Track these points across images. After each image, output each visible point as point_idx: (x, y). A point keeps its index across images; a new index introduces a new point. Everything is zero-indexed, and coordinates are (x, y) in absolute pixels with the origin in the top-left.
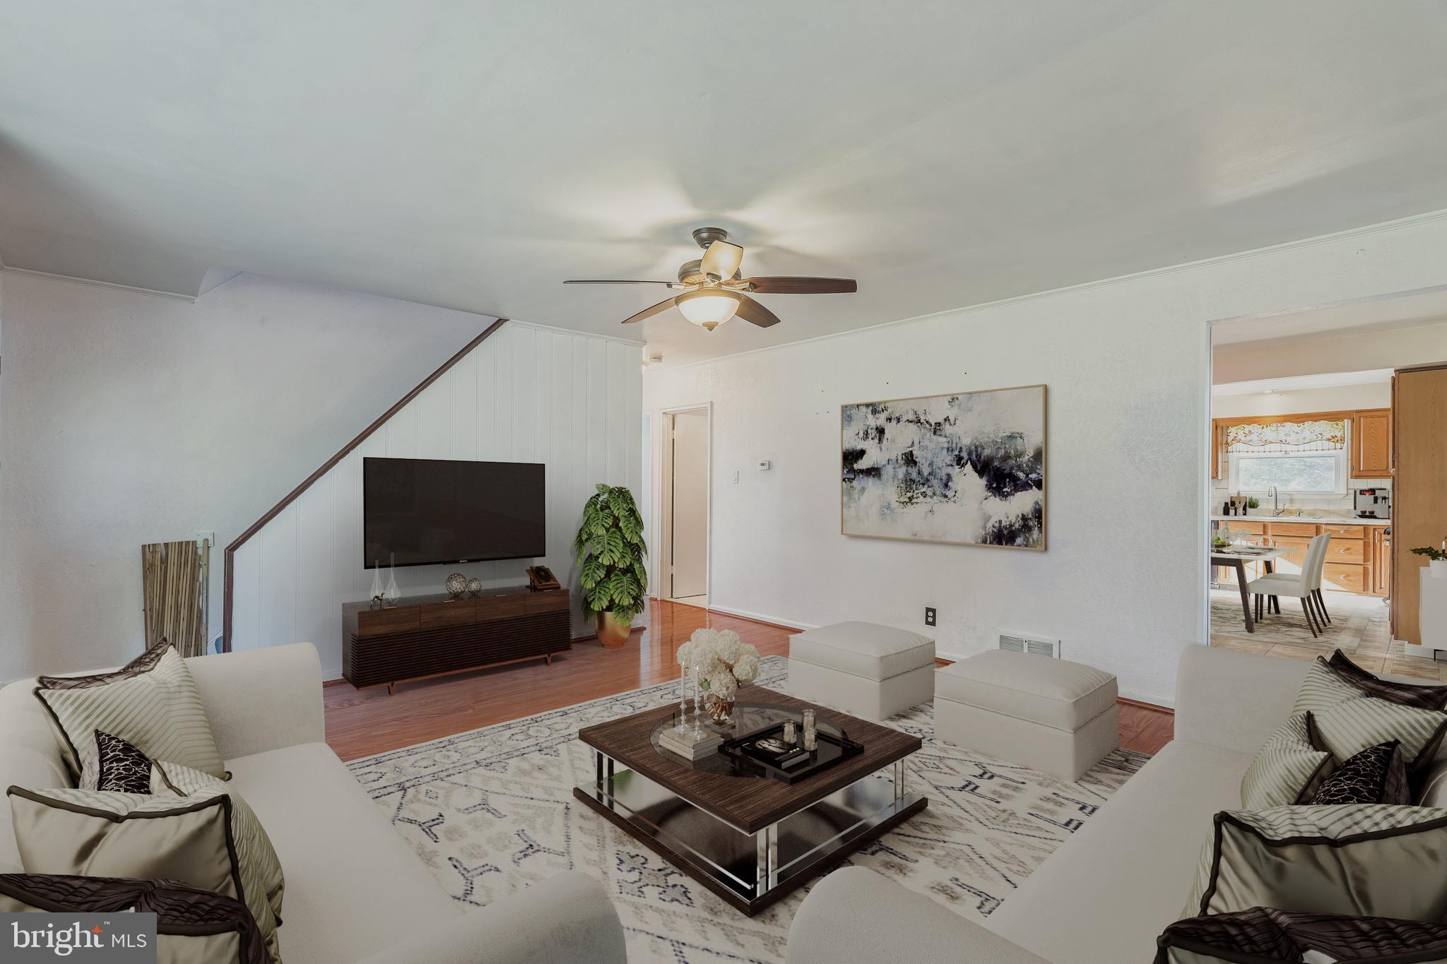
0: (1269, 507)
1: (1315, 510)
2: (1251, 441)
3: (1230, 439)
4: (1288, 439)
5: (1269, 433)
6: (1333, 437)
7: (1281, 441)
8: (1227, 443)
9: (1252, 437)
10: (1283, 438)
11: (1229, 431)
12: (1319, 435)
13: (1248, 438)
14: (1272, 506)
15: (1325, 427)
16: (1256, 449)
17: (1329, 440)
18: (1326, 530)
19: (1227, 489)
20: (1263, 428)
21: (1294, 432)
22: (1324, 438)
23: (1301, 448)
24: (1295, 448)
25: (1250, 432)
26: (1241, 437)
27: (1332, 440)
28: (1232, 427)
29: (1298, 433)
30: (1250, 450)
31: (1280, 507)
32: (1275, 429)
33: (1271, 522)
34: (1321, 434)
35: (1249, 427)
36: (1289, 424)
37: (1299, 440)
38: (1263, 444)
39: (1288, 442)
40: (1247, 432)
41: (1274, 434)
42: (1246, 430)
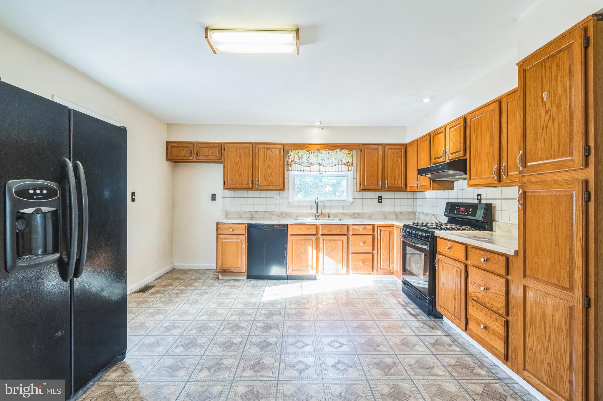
0: (313, 212)
1: (337, 213)
2: (302, 163)
3: (290, 161)
4: (323, 162)
5: (313, 158)
6: (347, 163)
7: (319, 164)
8: (288, 164)
9: (304, 160)
10: (321, 162)
12: (340, 161)
13: (301, 161)
14: (314, 211)
15: (343, 155)
16: (305, 169)
17: (345, 164)
18: (353, 229)
19: (288, 198)
20: (309, 154)
21: (327, 158)
22: (343, 163)
23: (330, 169)
24: (327, 169)
25: (302, 156)
26: (296, 159)
27: (347, 165)
28: (291, 152)
29: (329, 159)
30: (302, 170)
31: (319, 211)
32: (316, 155)
33: (321, 225)
34: (341, 160)
35: (302, 152)
36: (324, 152)
37: (329, 163)
38: (310, 165)
39: (323, 165)
40: (300, 156)
41: (316, 158)
42: (300, 155)
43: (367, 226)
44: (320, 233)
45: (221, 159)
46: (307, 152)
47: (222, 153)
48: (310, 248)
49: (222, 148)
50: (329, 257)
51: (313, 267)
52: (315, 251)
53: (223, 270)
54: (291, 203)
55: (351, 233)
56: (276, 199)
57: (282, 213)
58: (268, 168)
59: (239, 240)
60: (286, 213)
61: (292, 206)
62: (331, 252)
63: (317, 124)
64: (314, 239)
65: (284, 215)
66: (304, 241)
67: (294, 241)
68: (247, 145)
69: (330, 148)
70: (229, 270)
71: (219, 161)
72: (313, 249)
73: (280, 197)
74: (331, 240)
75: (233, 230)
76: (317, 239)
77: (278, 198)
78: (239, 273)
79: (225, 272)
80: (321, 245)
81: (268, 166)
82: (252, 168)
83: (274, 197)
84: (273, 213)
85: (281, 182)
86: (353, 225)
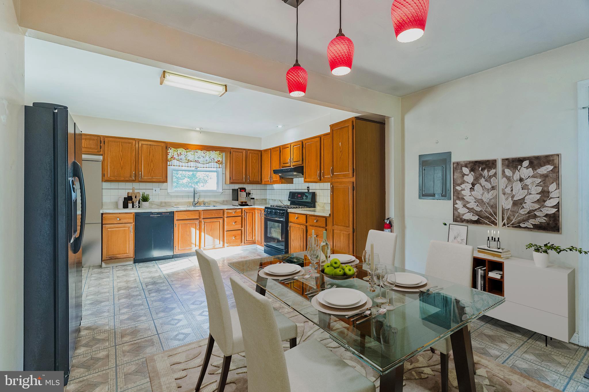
0: (190, 201)
1: (211, 201)
2: (181, 159)
3: (169, 157)
4: (199, 160)
5: (190, 155)
7: (196, 161)
8: (167, 160)
9: (182, 157)
10: (197, 159)
11: (168, 152)
12: (212, 160)
13: (180, 157)
14: (192, 200)
15: (215, 155)
16: (184, 164)
17: (217, 162)
18: (227, 212)
19: (167, 189)
20: (187, 152)
21: (202, 156)
22: (215, 161)
23: (205, 166)
24: (202, 166)
25: (180, 153)
26: (176, 156)
27: (218, 163)
28: (171, 149)
29: (204, 157)
30: (181, 165)
31: (196, 200)
32: (193, 153)
33: (203, 210)
34: (214, 159)
35: (180, 150)
36: (199, 151)
37: (204, 161)
38: (188, 162)
39: (199, 162)
40: (179, 154)
41: (193, 156)
42: (179, 152)
43: (238, 210)
44: (202, 217)
45: (100, 152)
46: (185, 151)
47: (101, 146)
48: (193, 230)
49: (101, 141)
50: (209, 235)
51: (196, 244)
52: (198, 232)
53: (109, 258)
54: (170, 194)
55: (226, 216)
56: (155, 191)
57: (161, 203)
58: (151, 163)
59: (127, 228)
60: (165, 203)
61: (171, 197)
62: (211, 232)
63: (198, 129)
64: (197, 222)
65: (163, 205)
66: (189, 225)
67: (180, 225)
68: (130, 141)
69: (207, 149)
70: (116, 257)
71: (98, 153)
72: (197, 230)
73: (159, 188)
74: (210, 222)
75: (120, 220)
76: (200, 222)
77: (158, 190)
78: (126, 259)
79: (111, 259)
80: (203, 227)
81: (152, 161)
82: (135, 162)
83: (154, 188)
84: (153, 202)
85: (164, 176)
86: (227, 209)
